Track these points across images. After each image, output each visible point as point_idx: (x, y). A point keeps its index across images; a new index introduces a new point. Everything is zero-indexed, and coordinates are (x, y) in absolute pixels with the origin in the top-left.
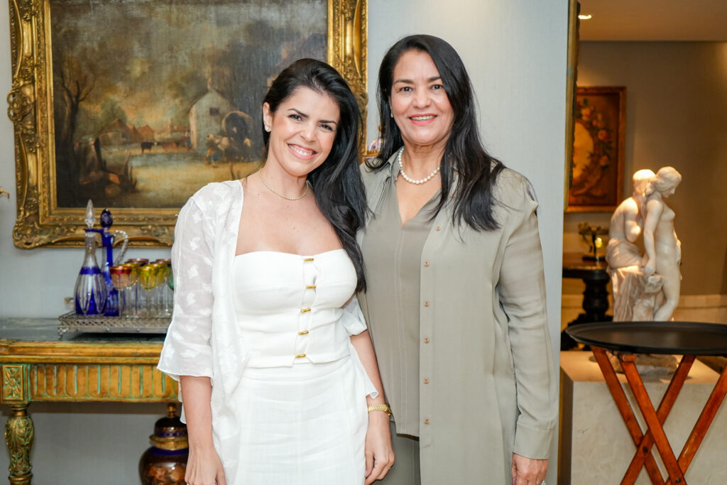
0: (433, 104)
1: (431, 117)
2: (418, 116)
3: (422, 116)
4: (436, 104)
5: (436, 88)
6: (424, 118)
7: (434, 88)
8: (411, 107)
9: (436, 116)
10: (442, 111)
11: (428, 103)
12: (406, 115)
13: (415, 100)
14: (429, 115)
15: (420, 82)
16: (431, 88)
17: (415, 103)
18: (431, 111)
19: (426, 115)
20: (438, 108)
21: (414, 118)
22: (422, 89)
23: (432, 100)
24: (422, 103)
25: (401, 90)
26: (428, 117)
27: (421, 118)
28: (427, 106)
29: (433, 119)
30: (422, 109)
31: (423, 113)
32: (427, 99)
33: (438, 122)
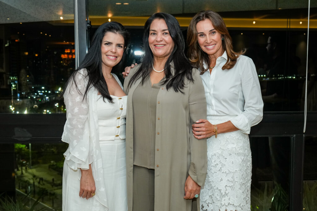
0: (163, 40)
1: (163, 45)
3: (159, 45)
4: (165, 40)
5: (165, 34)
6: (160, 46)
8: (155, 41)
9: (165, 45)
10: (167, 43)
11: (162, 40)
12: (153, 44)
13: (157, 38)
14: (162, 44)
15: (159, 31)
16: (163, 34)
19: (161, 44)
20: (166, 42)
21: (157, 46)
22: (160, 34)
23: (163, 39)
24: (159, 39)
25: (152, 34)
26: (161, 45)
27: (158, 46)
28: (161, 41)
29: (163, 46)
30: (159, 42)
31: (159, 44)
32: (161, 38)
33: (165, 47)
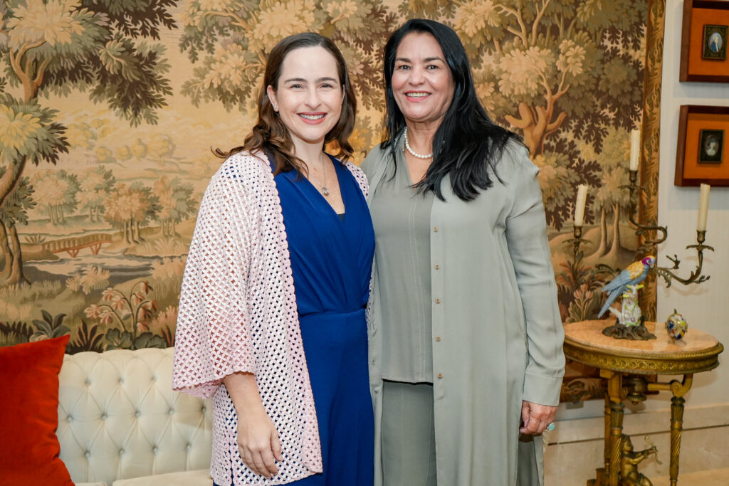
0: (427, 83)
1: (425, 95)
2: (412, 92)
3: (416, 93)
4: (429, 83)
5: (432, 68)
6: (418, 95)
7: (430, 68)
8: (407, 84)
9: (430, 94)
10: (435, 89)
11: (422, 81)
12: (402, 91)
13: (411, 77)
14: (423, 92)
15: (417, 62)
16: (427, 68)
17: (410, 81)
18: (425, 88)
19: (420, 92)
20: (432, 86)
21: (411, 95)
22: (418, 68)
23: (427, 80)
24: (416, 80)
25: (400, 67)
26: (421, 95)
27: (415, 95)
28: (421, 84)
29: (426, 97)
30: (416, 86)
31: (417, 90)
32: (422, 77)
33: (431, 100)
